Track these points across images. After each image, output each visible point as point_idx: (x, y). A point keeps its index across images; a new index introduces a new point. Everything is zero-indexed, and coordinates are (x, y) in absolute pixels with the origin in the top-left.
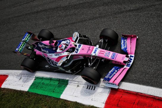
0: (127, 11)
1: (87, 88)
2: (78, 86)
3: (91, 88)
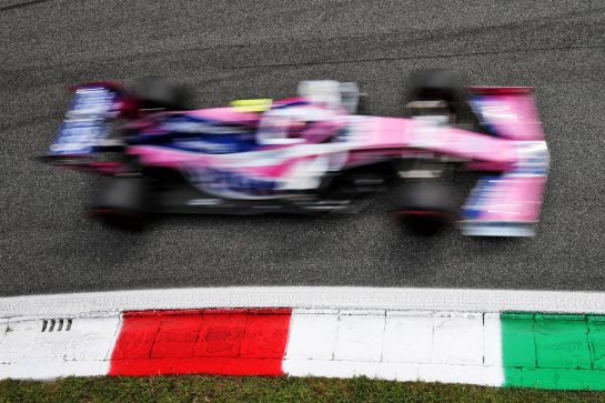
1: (44, 330)
2: (8, 330)
3: (57, 325)
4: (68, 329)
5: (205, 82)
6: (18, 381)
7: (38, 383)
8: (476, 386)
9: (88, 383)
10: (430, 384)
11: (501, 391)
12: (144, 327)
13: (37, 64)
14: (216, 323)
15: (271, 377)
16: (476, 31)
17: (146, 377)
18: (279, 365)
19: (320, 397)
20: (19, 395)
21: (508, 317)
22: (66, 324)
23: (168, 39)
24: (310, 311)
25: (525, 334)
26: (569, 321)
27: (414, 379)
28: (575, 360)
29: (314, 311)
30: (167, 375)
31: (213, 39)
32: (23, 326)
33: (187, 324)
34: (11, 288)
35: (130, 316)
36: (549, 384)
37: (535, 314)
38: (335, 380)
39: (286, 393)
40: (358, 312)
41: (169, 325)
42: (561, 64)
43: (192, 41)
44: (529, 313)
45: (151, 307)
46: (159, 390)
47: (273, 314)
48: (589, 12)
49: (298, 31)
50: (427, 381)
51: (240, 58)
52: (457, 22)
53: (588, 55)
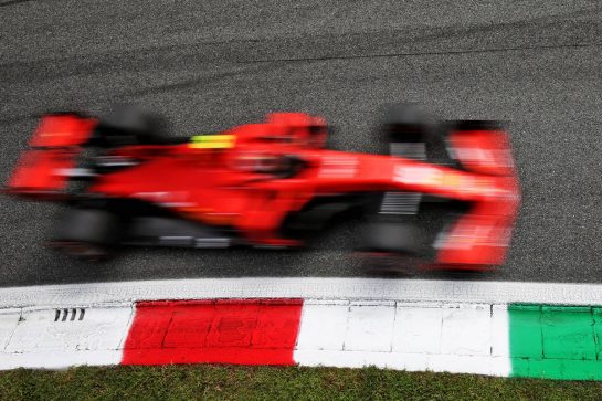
0: (156, 90)
1: (56, 320)
2: (21, 319)
3: (70, 315)
4: (81, 319)
5: (219, 76)
6: (30, 370)
7: (50, 372)
8: (484, 376)
9: (100, 372)
10: (438, 374)
11: (509, 381)
12: (157, 317)
13: (52, 56)
14: (229, 314)
15: (283, 367)
16: (485, 29)
17: (158, 366)
18: (291, 355)
19: (330, 386)
20: (31, 384)
21: (515, 309)
22: (78, 313)
23: (183, 33)
24: (321, 302)
25: (532, 325)
26: (574, 312)
27: (423, 370)
28: (580, 351)
29: (325, 302)
30: (180, 365)
31: (227, 33)
32: (35, 316)
33: (199, 315)
34: (24, 278)
35: (142, 306)
36: (555, 374)
37: (541, 305)
38: (346, 370)
39: (297, 383)
40: (368, 303)
41: (182, 315)
42: (569, 62)
43: (207, 36)
44: (536, 305)
45: (164, 298)
46: (171, 379)
47: (285, 304)
48: (596, 11)
49: (312, 26)
50: (436, 371)
51: (254, 52)
52: (467, 19)
53: (595, 54)
